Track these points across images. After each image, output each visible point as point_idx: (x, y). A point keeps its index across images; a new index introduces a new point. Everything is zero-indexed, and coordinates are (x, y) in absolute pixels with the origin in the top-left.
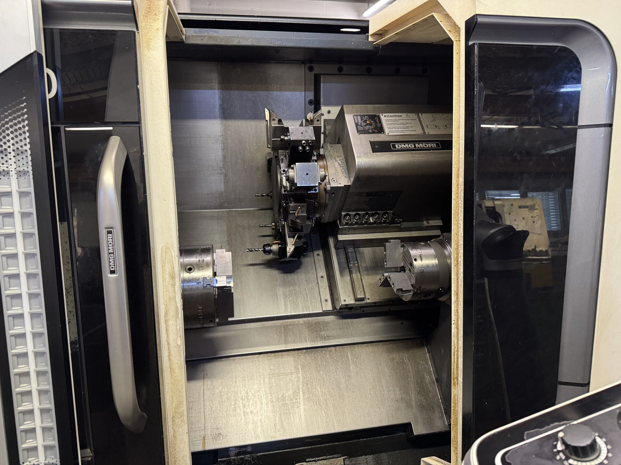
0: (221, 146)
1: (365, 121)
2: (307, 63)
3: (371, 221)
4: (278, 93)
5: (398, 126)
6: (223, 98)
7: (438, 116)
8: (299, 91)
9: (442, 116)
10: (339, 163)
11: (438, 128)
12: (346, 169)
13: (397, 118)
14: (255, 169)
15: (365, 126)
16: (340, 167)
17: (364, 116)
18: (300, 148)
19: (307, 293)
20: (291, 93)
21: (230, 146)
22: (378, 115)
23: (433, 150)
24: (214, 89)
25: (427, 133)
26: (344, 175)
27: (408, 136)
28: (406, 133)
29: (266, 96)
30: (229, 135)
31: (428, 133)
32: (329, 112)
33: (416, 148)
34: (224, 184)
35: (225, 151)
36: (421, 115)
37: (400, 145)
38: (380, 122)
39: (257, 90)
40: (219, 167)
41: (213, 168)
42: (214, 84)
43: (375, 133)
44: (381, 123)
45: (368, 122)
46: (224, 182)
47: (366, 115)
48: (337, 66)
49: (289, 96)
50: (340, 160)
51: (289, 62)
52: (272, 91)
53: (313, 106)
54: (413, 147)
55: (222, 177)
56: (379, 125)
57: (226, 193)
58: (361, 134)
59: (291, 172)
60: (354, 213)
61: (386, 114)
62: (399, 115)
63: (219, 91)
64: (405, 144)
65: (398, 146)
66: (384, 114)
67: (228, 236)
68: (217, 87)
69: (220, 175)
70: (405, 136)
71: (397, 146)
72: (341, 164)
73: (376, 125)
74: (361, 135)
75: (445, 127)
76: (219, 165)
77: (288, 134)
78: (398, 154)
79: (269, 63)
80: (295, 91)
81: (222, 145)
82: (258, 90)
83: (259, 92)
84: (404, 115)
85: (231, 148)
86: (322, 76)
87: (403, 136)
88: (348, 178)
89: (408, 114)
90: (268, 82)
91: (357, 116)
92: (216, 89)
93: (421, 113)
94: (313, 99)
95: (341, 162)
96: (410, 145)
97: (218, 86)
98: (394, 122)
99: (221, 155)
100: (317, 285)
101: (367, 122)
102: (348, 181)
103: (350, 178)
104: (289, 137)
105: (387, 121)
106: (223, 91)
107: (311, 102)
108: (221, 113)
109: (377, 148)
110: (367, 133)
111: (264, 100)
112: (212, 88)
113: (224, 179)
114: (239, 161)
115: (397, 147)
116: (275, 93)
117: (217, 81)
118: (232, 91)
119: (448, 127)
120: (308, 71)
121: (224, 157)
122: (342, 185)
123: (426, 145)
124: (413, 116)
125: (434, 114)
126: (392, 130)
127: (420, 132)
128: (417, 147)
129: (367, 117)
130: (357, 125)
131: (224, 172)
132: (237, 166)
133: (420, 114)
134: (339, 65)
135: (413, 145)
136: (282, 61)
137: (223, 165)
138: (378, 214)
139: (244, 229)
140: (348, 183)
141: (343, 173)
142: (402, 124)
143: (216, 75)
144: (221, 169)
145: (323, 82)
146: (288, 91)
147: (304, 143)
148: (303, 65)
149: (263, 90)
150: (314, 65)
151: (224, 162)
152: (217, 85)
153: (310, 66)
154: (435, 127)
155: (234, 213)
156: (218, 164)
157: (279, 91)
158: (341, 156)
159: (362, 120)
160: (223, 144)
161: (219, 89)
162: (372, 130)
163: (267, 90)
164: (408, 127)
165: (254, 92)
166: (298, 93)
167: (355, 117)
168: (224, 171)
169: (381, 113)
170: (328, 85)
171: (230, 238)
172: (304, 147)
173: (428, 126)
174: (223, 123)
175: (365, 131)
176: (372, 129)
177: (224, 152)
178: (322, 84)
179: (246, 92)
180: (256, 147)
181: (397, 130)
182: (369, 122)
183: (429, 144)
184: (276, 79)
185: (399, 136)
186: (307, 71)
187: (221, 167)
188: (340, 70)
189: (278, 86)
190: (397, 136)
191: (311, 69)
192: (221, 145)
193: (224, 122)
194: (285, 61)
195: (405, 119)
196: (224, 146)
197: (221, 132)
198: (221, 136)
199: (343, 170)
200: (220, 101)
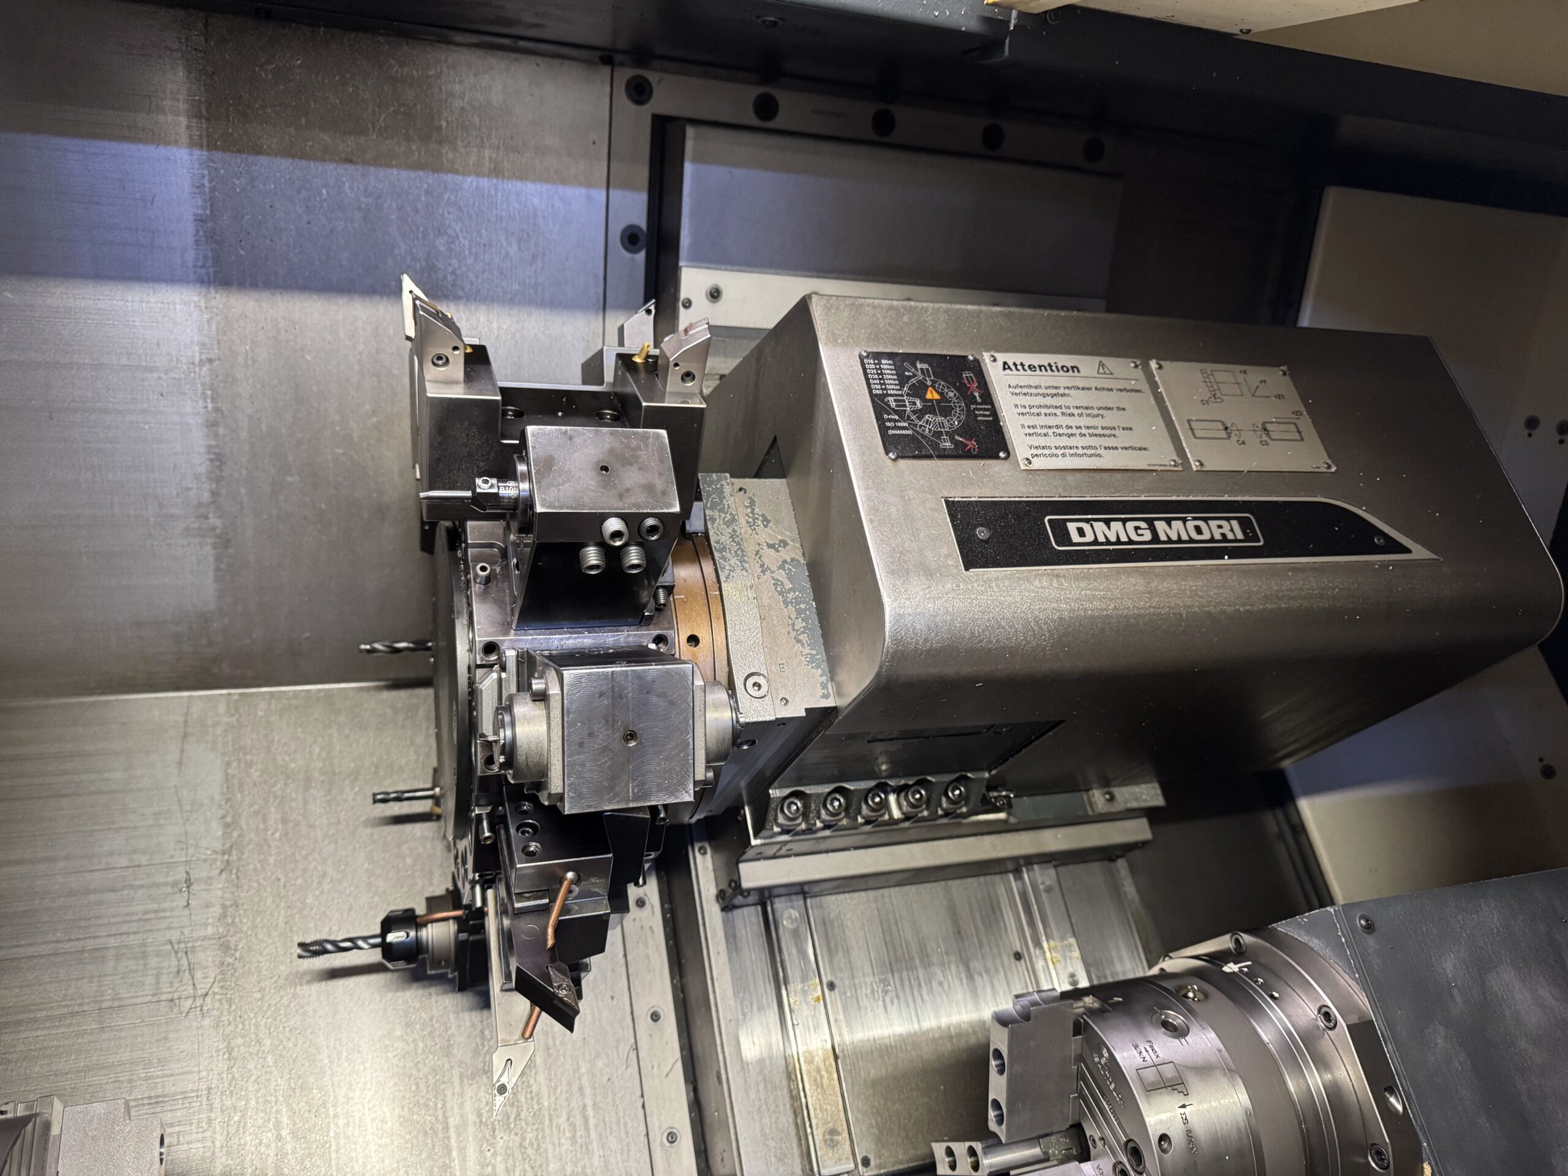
0: (202, 411)
1: (918, 390)
2: (622, 64)
3: (896, 814)
4: (485, 183)
5: (1069, 421)
6: (213, 190)
7: (1225, 374)
8: (581, 184)
9: (1240, 378)
10: (777, 583)
11: (1234, 438)
12: (815, 617)
13: (1063, 380)
14: (366, 516)
15: (920, 414)
16: (786, 603)
17: (913, 358)
18: (592, 556)
19: (589, 1102)
20: (545, 188)
21: (249, 411)
22: (976, 361)
23: (1235, 553)
24: (168, 143)
25: (1195, 466)
26: (807, 650)
27: (1118, 476)
28: (1108, 461)
29: (428, 193)
30: (241, 359)
31: (1202, 464)
32: (715, 294)
33: (1158, 541)
34: (216, 581)
35: (221, 431)
36: (1160, 367)
37: (1086, 527)
38: (987, 397)
39: (384, 160)
40: (195, 502)
41: (160, 506)
42: (170, 118)
43: (968, 455)
44: (992, 403)
45: (932, 395)
46: (217, 569)
47: (923, 357)
48: (752, 92)
49: (536, 201)
50: (782, 567)
51: (543, 47)
52: (457, 172)
53: (641, 256)
54: (1147, 536)
55: (208, 550)
56: (983, 416)
57: (226, 620)
58: (903, 457)
59: (527, 720)
60: (826, 789)
61: (1011, 358)
62: (1069, 365)
63: (197, 152)
64: (1107, 522)
65: (1081, 533)
66: (1001, 357)
67: (227, 826)
68: (182, 130)
69: (198, 540)
70: (1105, 475)
71: (1072, 527)
72: (789, 586)
73: (971, 414)
74: (902, 463)
75: (1265, 438)
76: (192, 494)
77: (521, 468)
78: (1087, 577)
79: (448, 42)
80: (564, 181)
81: (210, 405)
82: (388, 165)
83: (395, 171)
84: (1088, 364)
85: (250, 417)
86: (690, 131)
87: (1097, 476)
88: (824, 665)
89: (1106, 360)
90: (439, 129)
91: (878, 356)
92: (176, 143)
93: (1159, 358)
94: (643, 224)
95: (791, 579)
96: (1130, 525)
97: (189, 127)
98: (1049, 401)
99: (203, 450)
100: (633, 1055)
101: (929, 396)
102: (824, 686)
103: (833, 664)
104: (525, 486)
105: (1018, 390)
106: (218, 155)
107: (631, 239)
108: (206, 258)
109: (986, 541)
110: (929, 457)
111: (416, 211)
112: (156, 137)
113: (218, 559)
114: (289, 479)
115: (1075, 537)
116: (470, 182)
117: (182, 106)
118: (263, 160)
119: (1274, 435)
120: (624, 97)
121: (218, 459)
122: (796, 710)
123: (1198, 530)
124: (1124, 369)
125: (1209, 367)
126: (1041, 441)
127: (1162, 456)
128: (1163, 537)
129: (925, 366)
130: (879, 405)
131: (214, 528)
132: (281, 497)
133: (1153, 364)
134: (761, 90)
135: (1143, 525)
136: (506, 41)
137: (214, 494)
138: (923, 783)
139: (307, 788)
140: (826, 696)
141: (798, 641)
142: (1086, 409)
143: (181, 74)
144: (201, 511)
145: (697, 160)
146: (533, 181)
147: (617, 534)
148: (606, 70)
149: (417, 166)
150: (652, 76)
151: (218, 480)
152: (183, 121)
153: (637, 77)
154: (1223, 434)
155: (263, 705)
156: (188, 489)
157: (488, 176)
158: (785, 544)
159: (902, 380)
160: (213, 400)
161: (192, 144)
162: (952, 440)
163: (436, 166)
164: (1110, 431)
165: (372, 169)
166: (576, 194)
167: (870, 363)
168: (214, 520)
169: (987, 351)
170: (718, 174)
171: (235, 834)
172: (612, 555)
173: (1194, 425)
174: (213, 303)
175: (920, 446)
176: (951, 435)
177: (216, 435)
178: (688, 168)
179: (330, 167)
180: (375, 420)
181: (1064, 441)
182: (937, 396)
183: (1213, 524)
184: (476, 120)
185: (1078, 475)
186: (623, 100)
187: (200, 505)
188: (766, 108)
189: (487, 152)
190: (1070, 477)
191: (639, 92)
192: (201, 404)
193: (219, 299)
194: (522, 43)
195: (1093, 383)
196: (217, 410)
197: (203, 345)
198: (201, 363)
199: (800, 624)
200: (200, 202)
